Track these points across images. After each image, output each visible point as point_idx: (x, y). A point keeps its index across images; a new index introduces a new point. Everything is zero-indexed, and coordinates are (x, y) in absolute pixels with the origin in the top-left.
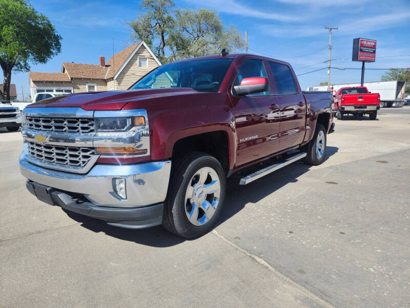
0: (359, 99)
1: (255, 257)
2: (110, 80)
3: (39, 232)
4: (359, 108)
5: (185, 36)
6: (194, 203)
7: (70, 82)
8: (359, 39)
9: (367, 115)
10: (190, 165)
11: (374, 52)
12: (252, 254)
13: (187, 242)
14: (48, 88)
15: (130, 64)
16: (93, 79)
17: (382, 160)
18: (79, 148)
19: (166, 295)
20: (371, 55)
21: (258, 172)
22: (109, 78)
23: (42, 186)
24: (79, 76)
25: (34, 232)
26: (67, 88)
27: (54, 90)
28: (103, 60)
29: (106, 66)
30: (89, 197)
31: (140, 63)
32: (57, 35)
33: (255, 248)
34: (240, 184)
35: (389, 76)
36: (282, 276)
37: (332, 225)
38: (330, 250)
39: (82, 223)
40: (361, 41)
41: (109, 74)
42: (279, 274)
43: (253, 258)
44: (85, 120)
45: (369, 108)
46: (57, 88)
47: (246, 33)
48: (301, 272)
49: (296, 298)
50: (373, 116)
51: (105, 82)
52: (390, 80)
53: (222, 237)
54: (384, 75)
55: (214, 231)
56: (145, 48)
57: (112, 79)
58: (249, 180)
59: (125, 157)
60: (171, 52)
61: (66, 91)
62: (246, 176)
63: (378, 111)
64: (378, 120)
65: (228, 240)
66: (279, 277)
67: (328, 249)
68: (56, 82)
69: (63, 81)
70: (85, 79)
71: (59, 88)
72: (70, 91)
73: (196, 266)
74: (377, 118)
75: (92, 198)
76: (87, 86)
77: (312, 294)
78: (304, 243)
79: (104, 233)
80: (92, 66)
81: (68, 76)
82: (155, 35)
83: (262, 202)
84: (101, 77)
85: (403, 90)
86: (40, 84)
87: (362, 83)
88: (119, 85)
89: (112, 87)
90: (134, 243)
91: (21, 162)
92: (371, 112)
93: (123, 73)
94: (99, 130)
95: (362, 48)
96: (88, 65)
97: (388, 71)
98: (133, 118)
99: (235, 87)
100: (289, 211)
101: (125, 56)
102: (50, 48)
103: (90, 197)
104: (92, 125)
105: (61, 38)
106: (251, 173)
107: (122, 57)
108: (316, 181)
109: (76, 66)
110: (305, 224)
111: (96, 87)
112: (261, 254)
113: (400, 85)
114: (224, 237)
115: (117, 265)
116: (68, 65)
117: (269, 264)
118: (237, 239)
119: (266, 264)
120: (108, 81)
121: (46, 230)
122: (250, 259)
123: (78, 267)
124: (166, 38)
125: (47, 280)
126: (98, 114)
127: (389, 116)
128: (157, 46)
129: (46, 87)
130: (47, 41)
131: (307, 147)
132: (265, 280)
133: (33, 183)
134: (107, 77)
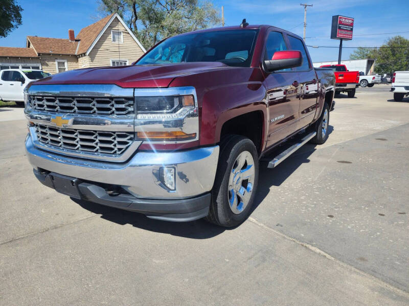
0: (340, 77)
1: (307, 246)
2: (82, 56)
3: (56, 228)
4: (339, 86)
5: (158, 8)
6: (233, 190)
7: (37, 58)
8: (338, 16)
9: (346, 94)
10: (233, 150)
11: (352, 30)
12: (303, 242)
13: (226, 231)
14: (13, 65)
15: (104, 38)
16: (62, 55)
17: (381, 137)
18: (114, 133)
19: (232, 295)
20: (349, 33)
21: (281, 154)
22: (80, 53)
23: (65, 178)
24: (47, 51)
25: (48, 227)
26: (35, 65)
27: (20, 67)
28: (72, 34)
29: (76, 41)
30: (129, 188)
31: (114, 37)
32: (17, 6)
33: (303, 235)
34: (268, 167)
35: (357, 55)
36: (345, 265)
37: (368, 207)
38: (378, 234)
39: (101, 215)
40: (340, 18)
41: (80, 49)
42: (341, 264)
43: (306, 247)
44: (119, 100)
45: (349, 86)
46: (23, 65)
47: (222, 8)
48: (362, 259)
49: (373, 290)
50: (351, 94)
51: (76, 58)
52: (358, 59)
53: (262, 225)
54: (353, 53)
55: (250, 218)
56: (119, 21)
57: (84, 54)
58: (277, 162)
59: (165, 142)
60: (143, 27)
61: (33, 68)
62: (273, 159)
63: (356, 89)
64: (356, 98)
65: (270, 227)
66: (342, 267)
67: (376, 233)
68: (21, 58)
69: (29, 56)
70: (53, 54)
71: (25, 64)
72: (38, 68)
73: (250, 258)
74: (355, 96)
75: (132, 191)
76: (56, 63)
77: (385, 284)
78: (349, 227)
79: (132, 225)
80: (61, 40)
81: (34, 51)
82: (125, 7)
83: (285, 184)
84: (72, 53)
85: (372, 68)
86: (4, 59)
87: (339, 61)
88: (92, 61)
89: (84, 63)
90: (169, 235)
91: (29, 149)
92: (349, 90)
93: (96, 48)
94: (139, 112)
95: (340, 25)
96: (56, 40)
97: (356, 50)
98: (180, 97)
99: (266, 62)
100: (317, 193)
101: (97, 30)
102: (10, 20)
103: (130, 190)
104: (129, 106)
105: (22, 10)
106: (277, 156)
107: (94, 30)
108: (329, 161)
109: (42, 40)
110: (341, 207)
111: (66, 64)
112: (313, 242)
113: (370, 63)
114: (265, 224)
115: (162, 262)
116: (33, 39)
117: (326, 253)
118: (279, 227)
119: (322, 253)
120: (79, 57)
121: (62, 226)
122: (304, 248)
123: (117, 267)
124: (138, 10)
125: (88, 285)
126: (140, 93)
127: (365, 94)
128: (128, 19)
129: (10, 63)
130: (5, 12)
131: (314, 126)
132: (330, 271)
133: (50, 174)
134: (78, 52)
